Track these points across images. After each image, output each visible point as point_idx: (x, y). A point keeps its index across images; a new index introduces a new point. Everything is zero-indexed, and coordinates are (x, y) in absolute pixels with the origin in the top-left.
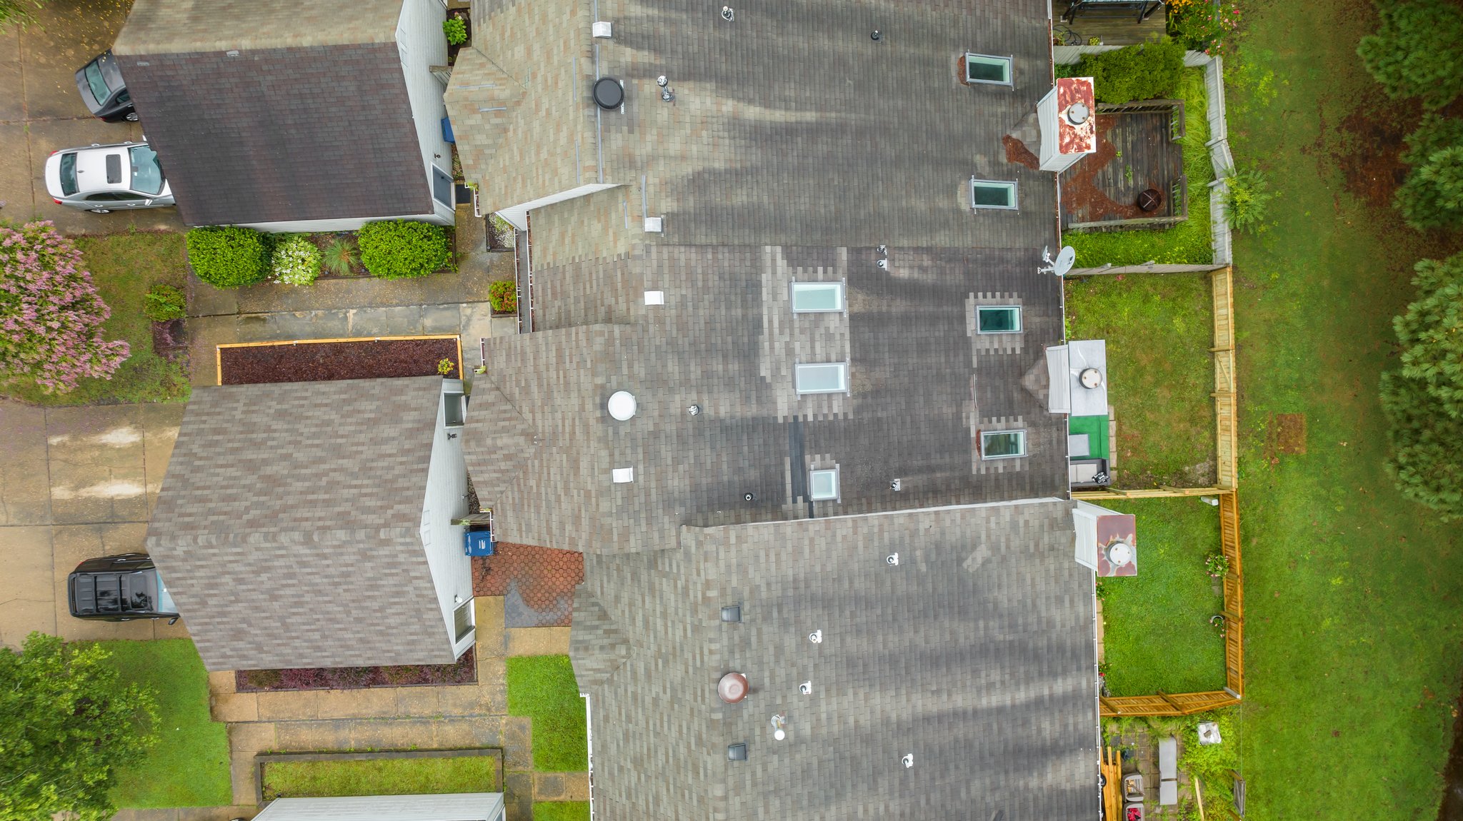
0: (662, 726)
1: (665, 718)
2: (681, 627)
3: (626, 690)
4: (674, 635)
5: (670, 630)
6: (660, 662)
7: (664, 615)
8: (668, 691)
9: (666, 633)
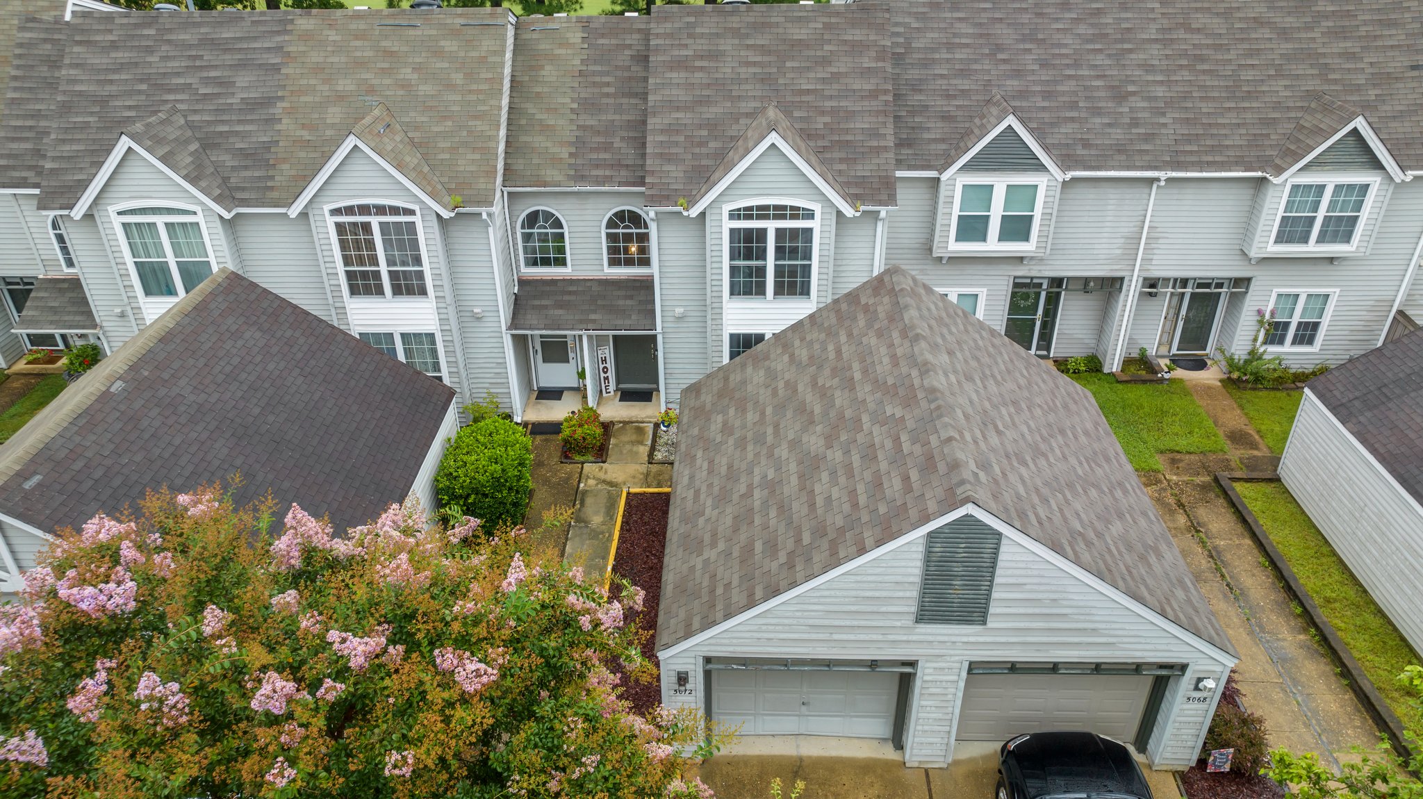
0: (1066, 56)
1: (1057, 51)
2: (958, 25)
3: (1044, 108)
4: (967, 35)
5: (964, 41)
6: (1000, 56)
7: (950, 47)
8: (1028, 46)
9: (967, 45)
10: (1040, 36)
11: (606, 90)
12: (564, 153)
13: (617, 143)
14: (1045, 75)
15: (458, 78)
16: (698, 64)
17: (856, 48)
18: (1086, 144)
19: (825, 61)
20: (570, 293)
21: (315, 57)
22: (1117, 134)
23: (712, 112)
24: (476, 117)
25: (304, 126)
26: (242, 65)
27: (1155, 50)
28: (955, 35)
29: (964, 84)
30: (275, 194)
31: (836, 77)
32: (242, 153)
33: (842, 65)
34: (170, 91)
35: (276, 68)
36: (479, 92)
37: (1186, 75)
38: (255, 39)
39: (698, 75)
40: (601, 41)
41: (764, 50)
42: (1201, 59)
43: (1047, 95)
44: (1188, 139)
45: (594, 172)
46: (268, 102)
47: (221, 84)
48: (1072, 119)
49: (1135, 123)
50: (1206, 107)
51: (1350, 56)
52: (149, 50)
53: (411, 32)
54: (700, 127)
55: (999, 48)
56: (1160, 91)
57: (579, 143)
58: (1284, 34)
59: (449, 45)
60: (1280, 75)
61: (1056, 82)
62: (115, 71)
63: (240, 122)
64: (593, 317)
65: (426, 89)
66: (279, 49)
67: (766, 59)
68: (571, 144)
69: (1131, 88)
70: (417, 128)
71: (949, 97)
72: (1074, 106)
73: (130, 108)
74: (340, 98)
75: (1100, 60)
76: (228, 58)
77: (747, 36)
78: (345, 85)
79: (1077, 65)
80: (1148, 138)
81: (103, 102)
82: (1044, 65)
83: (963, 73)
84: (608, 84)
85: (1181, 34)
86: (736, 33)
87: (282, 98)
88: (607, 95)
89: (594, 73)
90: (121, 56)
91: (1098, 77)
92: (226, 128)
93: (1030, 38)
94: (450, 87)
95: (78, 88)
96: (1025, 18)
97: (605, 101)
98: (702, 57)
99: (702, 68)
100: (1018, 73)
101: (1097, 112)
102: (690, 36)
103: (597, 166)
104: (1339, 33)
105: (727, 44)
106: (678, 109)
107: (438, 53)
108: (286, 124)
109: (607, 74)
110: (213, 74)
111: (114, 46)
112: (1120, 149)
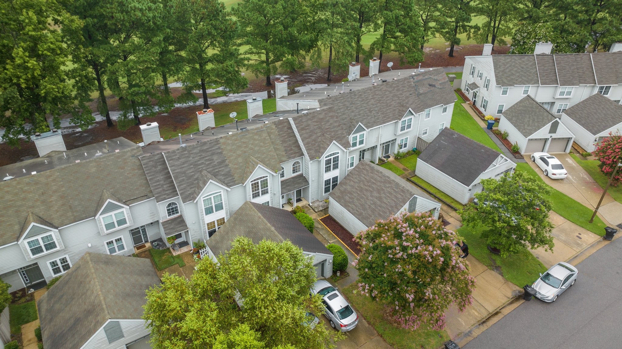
4: (341, 106)
10: (353, 103)
11: (286, 137)
12: (284, 153)
13: (293, 148)
14: (357, 111)
15: (262, 144)
16: (306, 128)
17: (332, 117)
18: (369, 123)
19: (328, 121)
20: (288, 183)
21: (229, 148)
22: (373, 119)
23: (313, 137)
24: (270, 152)
25: (235, 165)
26: (213, 154)
27: (372, 100)
28: (339, 106)
29: (344, 116)
30: (237, 182)
31: (331, 124)
32: (224, 175)
33: (331, 121)
34: (199, 165)
35: (221, 153)
36: (268, 146)
37: (379, 105)
38: (212, 147)
39: (307, 130)
40: (279, 126)
41: (316, 122)
42: (380, 100)
43: (359, 115)
44: (384, 117)
45: (292, 156)
46: (224, 161)
47: (210, 160)
48: (365, 119)
49: (375, 116)
50: (384, 110)
51: (401, 94)
52: (188, 157)
53: (247, 136)
54: (313, 141)
55: (347, 107)
56: (376, 109)
57: (286, 150)
58: (390, 92)
59: (256, 137)
60: (393, 101)
61: (360, 112)
62: (183, 164)
63: (220, 168)
64: (296, 186)
65: (256, 148)
66: (219, 148)
67: (318, 123)
68: (284, 151)
69: (372, 109)
70: (259, 158)
71: (344, 120)
72: (364, 116)
73: (192, 172)
74: (239, 156)
75: (365, 105)
76: (209, 153)
77: (312, 120)
78: (239, 152)
79: (361, 107)
80: (378, 119)
81: (184, 173)
82: (356, 108)
83: (344, 114)
84: (285, 136)
85: (375, 96)
86: (310, 119)
87: (226, 160)
88: (286, 138)
89: (281, 134)
90: (182, 160)
91: (366, 109)
92: (217, 170)
93: (351, 104)
94: (261, 146)
95: (176, 171)
96: (349, 99)
97: (286, 139)
98: (306, 126)
99: (307, 129)
100: (353, 112)
101: (368, 116)
102: (302, 122)
103: (292, 154)
104: (398, 90)
105: (310, 122)
106: (307, 139)
107: (255, 140)
108: (230, 165)
109: (284, 133)
110: (207, 158)
111: (179, 158)
112: (374, 122)
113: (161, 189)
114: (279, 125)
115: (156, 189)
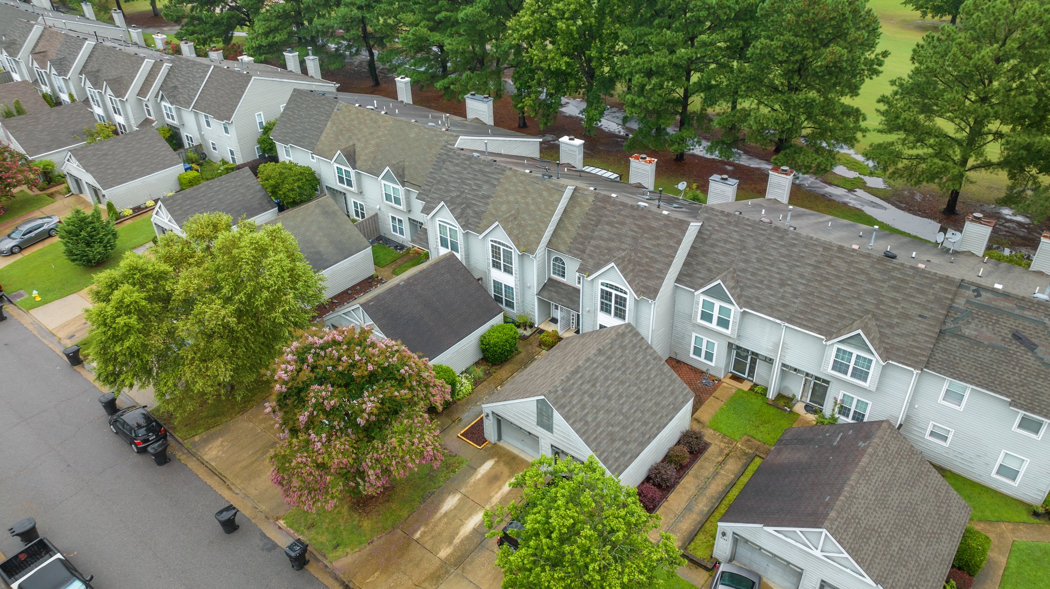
0: (770, 260)
1: (767, 257)
2: (733, 233)
3: (749, 279)
4: (735, 239)
5: (733, 241)
6: (743, 252)
7: (726, 242)
8: (757, 251)
9: (733, 243)
10: (764, 248)
12: (569, 241)
14: (757, 265)
15: (543, 206)
16: (616, 225)
18: (758, 300)
19: (657, 238)
20: (562, 289)
21: (507, 186)
22: (773, 299)
23: (612, 245)
24: (542, 222)
25: (495, 209)
26: (486, 182)
27: (809, 269)
28: (730, 237)
29: (723, 258)
30: (478, 229)
31: (659, 245)
32: (476, 212)
33: (661, 242)
34: (466, 185)
35: (494, 186)
36: (547, 213)
37: (816, 284)
38: (493, 174)
39: (614, 229)
40: (598, 203)
41: (639, 227)
42: (827, 279)
43: (753, 274)
44: (802, 312)
45: (575, 252)
46: (489, 197)
47: (479, 187)
48: (758, 288)
49: (783, 298)
50: (817, 301)
51: (895, 301)
52: (465, 169)
53: (537, 186)
54: (606, 249)
55: (745, 248)
56: (801, 288)
57: (575, 239)
58: (871, 280)
59: (545, 194)
60: (858, 298)
61: (759, 270)
62: (454, 173)
63: (479, 201)
64: (564, 300)
65: (532, 207)
66: (498, 179)
67: (639, 230)
68: (572, 238)
69: (789, 282)
70: (524, 220)
71: (715, 262)
72: (761, 282)
73: (453, 187)
74: (508, 202)
75: (783, 266)
76: (484, 178)
77: (637, 220)
78: (511, 198)
79: (772, 265)
80: (785, 306)
81: (448, 183)
82: (759, 260)
83: (725, 254)
84: (593, 220)
85: (825, 266)
86: (634, 217)
87: (492, 197)
88: (591, 224)
89: (591, 215)
90: (458, 168)
91: (778, 273)
92: (474, 202)
93: (757, 247)
94: (539, 209)
95: (444, 176)
96: (762, 238)
97: (590, 226)
98: (618, 223)
99: (616, 227)
100: (746, 261)
101: (769, 287)
102: (618, 214)
103: (577, 250)
104: (895, 289)
105: (629, 221)
106: (602, 240)
107: (541, 195)
108: (491, 206)
109: (595, 216)
110: (478, 182)
111: (457, 165)
112: (770, 306)
113: (429, 188)
114: (600, 201)
115: (426, 185)
